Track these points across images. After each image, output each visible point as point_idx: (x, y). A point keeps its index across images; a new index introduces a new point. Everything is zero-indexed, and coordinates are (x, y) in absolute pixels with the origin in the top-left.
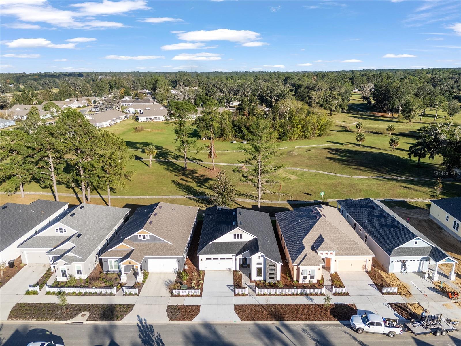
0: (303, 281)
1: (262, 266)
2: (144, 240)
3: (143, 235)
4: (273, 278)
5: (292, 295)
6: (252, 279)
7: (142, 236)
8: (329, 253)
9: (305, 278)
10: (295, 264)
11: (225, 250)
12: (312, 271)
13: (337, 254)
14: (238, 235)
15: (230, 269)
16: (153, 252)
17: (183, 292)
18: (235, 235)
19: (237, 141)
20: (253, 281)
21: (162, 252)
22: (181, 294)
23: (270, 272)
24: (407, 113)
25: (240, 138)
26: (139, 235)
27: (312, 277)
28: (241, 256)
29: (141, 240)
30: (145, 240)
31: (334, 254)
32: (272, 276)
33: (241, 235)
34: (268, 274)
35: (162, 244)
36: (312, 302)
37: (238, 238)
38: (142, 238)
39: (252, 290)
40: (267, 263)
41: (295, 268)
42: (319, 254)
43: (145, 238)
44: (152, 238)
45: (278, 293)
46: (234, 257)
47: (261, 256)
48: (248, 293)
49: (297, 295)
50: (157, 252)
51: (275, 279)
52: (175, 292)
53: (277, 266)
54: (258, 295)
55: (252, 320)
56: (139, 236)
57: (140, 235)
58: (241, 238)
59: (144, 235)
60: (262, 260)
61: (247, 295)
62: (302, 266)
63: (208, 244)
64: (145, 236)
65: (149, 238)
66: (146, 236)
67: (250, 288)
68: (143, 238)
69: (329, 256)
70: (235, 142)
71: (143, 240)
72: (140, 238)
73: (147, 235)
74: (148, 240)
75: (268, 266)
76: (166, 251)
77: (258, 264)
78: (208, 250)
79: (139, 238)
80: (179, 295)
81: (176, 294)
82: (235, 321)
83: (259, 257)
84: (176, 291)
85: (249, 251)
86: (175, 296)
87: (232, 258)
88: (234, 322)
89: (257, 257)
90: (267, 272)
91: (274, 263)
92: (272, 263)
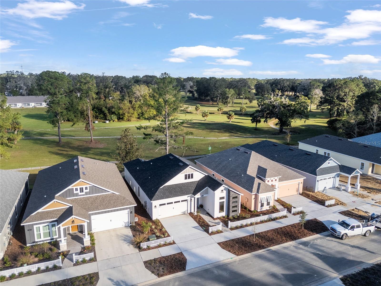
0: (261, 209)
1: (224, 200)
2: (82, 193)
3: (80, 188)
5: (262, 222)
7: (79, 190)
8: (274, 180)
9: (262, 205)
10: (254, 193)
11: (180, 192)
12: (268, 197)
13: (280, 180)
14: (189, 175)
15: (185, 212)
16: (97, 207)
17: (153, 243)
18: (186, 175)
20: (217, 219)
21: (110, 204)
22: (152, 245)
23: (233, 205)
24: (225, 100)
25: (101, 119)
26: (74, 188)
27: (268, 204)
29: (77, 195)
30: (84, 193)
31: (278, 180)
32: (235, 209)
33: (192, 175)
34: (231, 208)
35: (106, 196)
36: (282, 224)
37: (189, 178)
40: (231, 195)
41: (253, 197)
42: (266, 182)
43: (83, 192)
44: (94, 189)
45: (249, 223)
46: (189, 199)
47: (224, 189)
48: (221, 230)
49: (266, 221)
50: (103, 205)
51: (237, 211)
52: (144, 245)
53: (239, 197)
54: (232, 229)
55: (247, 253)
56: (74, 190)
57: (76, 187)
58: (192, 177)
59: (81, 187)
60: (224, 194)
61: (221, 232)
62: (262, 193)
63: (159, 189)
64: (82, 188)
65: (88, 190)
66: (84, 189)
68: (81, 192)
69: (274, 183)
70: (97, 122)
71: (80, 194)
72: (77, 192)
73: (86, 186)
74: (86, 193)
75: (231, 198)
76: (114, 202)
77: (221, 198)
78: (161, 194)
79: (75, 192)
80: (149, 248)
81: (145, 247)
82: (231, 258)
83: (222, 191)
84: (145, 243)
85: (207, 187)
86: (145, 250)
87: (186, 200)
88: (231, 260)
89: (220, 191)
90: (231, 206)
91: (237, 195)
92: (235, 195)
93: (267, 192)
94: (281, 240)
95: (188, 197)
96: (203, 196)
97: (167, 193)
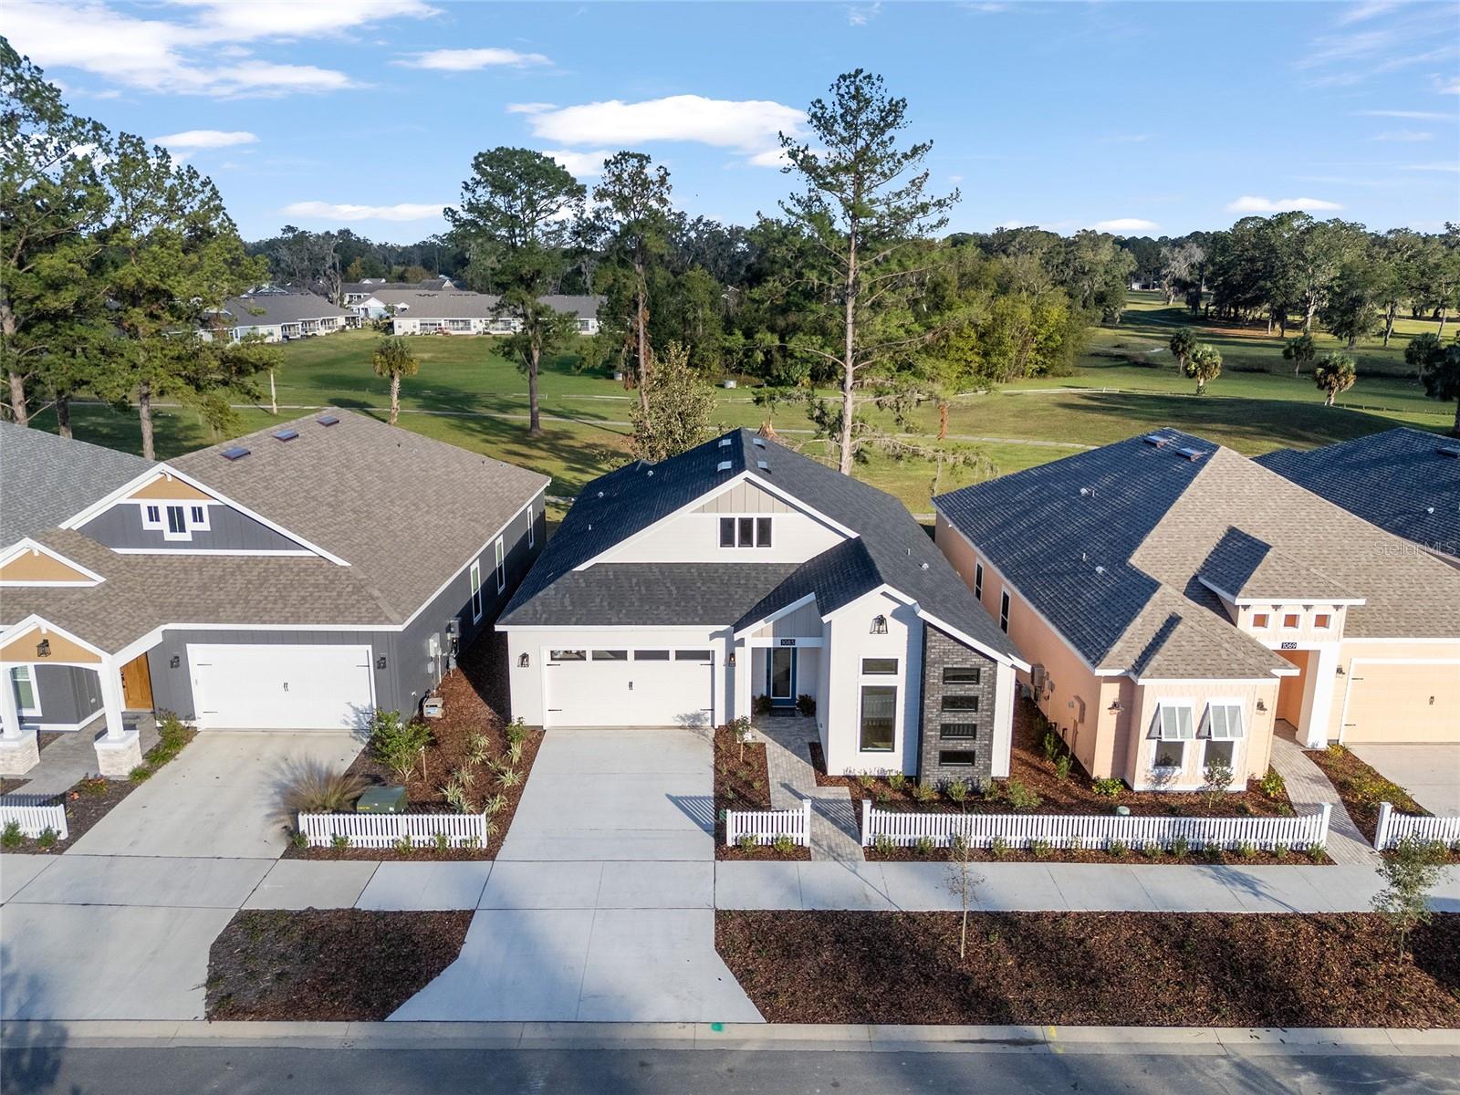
0: (1159, 779)
1: (899, 681)
2: (178, 537)
3: (170, 510)
4: (967, 757)
5: (1110, 854)
6: (835, 768)
7: (164, 515)
8: (1307, 619)
9: (1169, 757)
10: (1109, 667)
11: (668, 605)
12: (1220, 710)
13: (1357, 625)
14: (746, 524)
15: (697, 717)
16: (219, 606)
17: (369, 829)
18: (727, 525)
19: (740, 383)
20: (838, 781)
21: (280, 605)
22: (357, 840)
23: (950, 718)
26: (144, 504)
27: (1218, 754)
28: (761, 633)
29: (156, 539)
30: (187, 537)
31: (1338, 620)
32: (963, 745)
33: (765, 525)
34: (932, 732)
35: (282, 565)
36: (1257, 894)
37: (746, 540)
38: (163, 524)
39: (834, 821)
40: (931, 656)
41: (1110, 693)
42: (1245, 621)
43: (182, 529)
44: (229, 527)
45: (1015, 839)
46: (719, 647)
47: (895, 614)
48: (807, 843)
49: (1141, 855)
50: (247, 602)
51: (979, 762)
52: (320, 829)
53: (994, 676)
54: (877, 853)
55: (850, 1019)
56: (145, 514)
57: (153, 503)
58: (765, 539)
59: (175, 503)
60: (896, 643)
61: (801, 853)
62: (1161, 676)
63: (567, 575)
64: (180, 510)
65: (205, 526)
66: (188, 515)
67: (824, 814)
68: (173, 529)
69: (1305, 637)
70: (732, 384)
71: (169, 536)
72: (155, 526)
73: (197, 503)
74: (200, 540)
75: (934, 674)
76: (304, 598)
77: (871, 666)
78: (567, 601)
79: (148, 525)
80: (339, 851)
81: (326, 840)
82: (718, 1026)
83: (881, 620)
84: (328, 818)
85: (811, 597)
86: (317, 853)
87: (704, 655)
88: (705, 1033)
89: (869, 622)
90: (930, 721)
91: (978, 660)
92: (965, 660)
93: (1204, 676)
94: (1166, 998)
95: (713, 636)
96: (793, 642)
97: (598, 600)
